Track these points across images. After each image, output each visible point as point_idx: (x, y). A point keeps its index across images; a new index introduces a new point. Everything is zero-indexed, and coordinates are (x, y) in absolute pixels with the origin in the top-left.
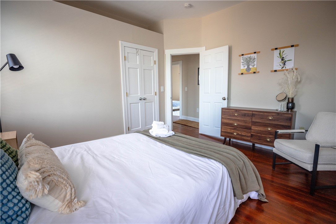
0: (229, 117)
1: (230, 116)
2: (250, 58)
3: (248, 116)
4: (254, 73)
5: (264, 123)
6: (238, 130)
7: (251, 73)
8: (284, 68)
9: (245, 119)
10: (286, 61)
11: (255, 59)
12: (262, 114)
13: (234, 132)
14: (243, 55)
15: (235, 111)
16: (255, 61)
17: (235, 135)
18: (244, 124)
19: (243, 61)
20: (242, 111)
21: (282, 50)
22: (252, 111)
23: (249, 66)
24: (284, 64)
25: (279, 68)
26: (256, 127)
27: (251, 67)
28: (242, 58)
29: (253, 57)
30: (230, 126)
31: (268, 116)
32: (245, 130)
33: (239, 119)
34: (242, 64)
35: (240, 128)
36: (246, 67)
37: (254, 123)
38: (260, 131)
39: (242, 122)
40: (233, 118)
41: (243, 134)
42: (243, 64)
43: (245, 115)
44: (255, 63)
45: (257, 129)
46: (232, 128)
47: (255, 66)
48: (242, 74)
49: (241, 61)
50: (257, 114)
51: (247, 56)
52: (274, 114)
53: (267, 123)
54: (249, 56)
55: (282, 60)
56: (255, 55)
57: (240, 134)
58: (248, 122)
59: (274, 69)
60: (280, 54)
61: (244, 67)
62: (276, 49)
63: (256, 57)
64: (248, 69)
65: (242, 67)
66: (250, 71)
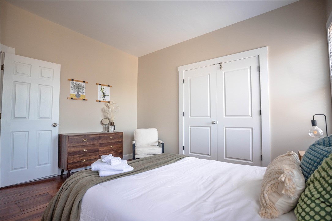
0: (77, 145)
1: (79, 142)
2: (80, 85)
3: (96, 139)
4: (84, 100)
5: (108, 143)
6: (87, 156)
7: (80, 100)
8: (104, 100)
9: (93, 143)
10: (105, 95)
11: (84, 87)
12: (106, 135)
13: (83, 159)
14: (73, 80)
15: (84, 136)
16: (84, 89)
17: (84, 162)
18: (93, 148)
19: (73, 86)
20: (90, 136)
21: (103, 87)
22: (99, 134)
23: (79, 92)
24: (105, 98)
25: (101, 99)
26: (102, 147)
27: (80, 94)
28: (71, 83)
29: (82, 86)
30: (78, 155)
31: (110, 136)
32: (94, 153)
33: (87, 144)
34: (71, 88)
35: (89, 153)
36: (76, 93)
37: (101, 145)
38: (106, 150)
39: (91, 146)
40: (82, 144)
41: (92, 158)
42: (73, 89)
43: (93, 139)
44: (84, 91)
45: (103, 149)
46: (81, 155)
47: (84, 94)
48: (72, 99)
49: (71, 86)
50: (103, 136)
51: (76, 82)
52: (114, 134)
53: (110, 142)
54: (79, 83)
55: (103, 94)
56: (84, 84)
57: (89, 159)
58: (96, 145)
59: (99, 100)
60: (102, 89)
61: (74, 92)
62: (100, 84)
63: (85, 86)
64: (78, 95)
65: (72, 92)
66: (80, 98)
